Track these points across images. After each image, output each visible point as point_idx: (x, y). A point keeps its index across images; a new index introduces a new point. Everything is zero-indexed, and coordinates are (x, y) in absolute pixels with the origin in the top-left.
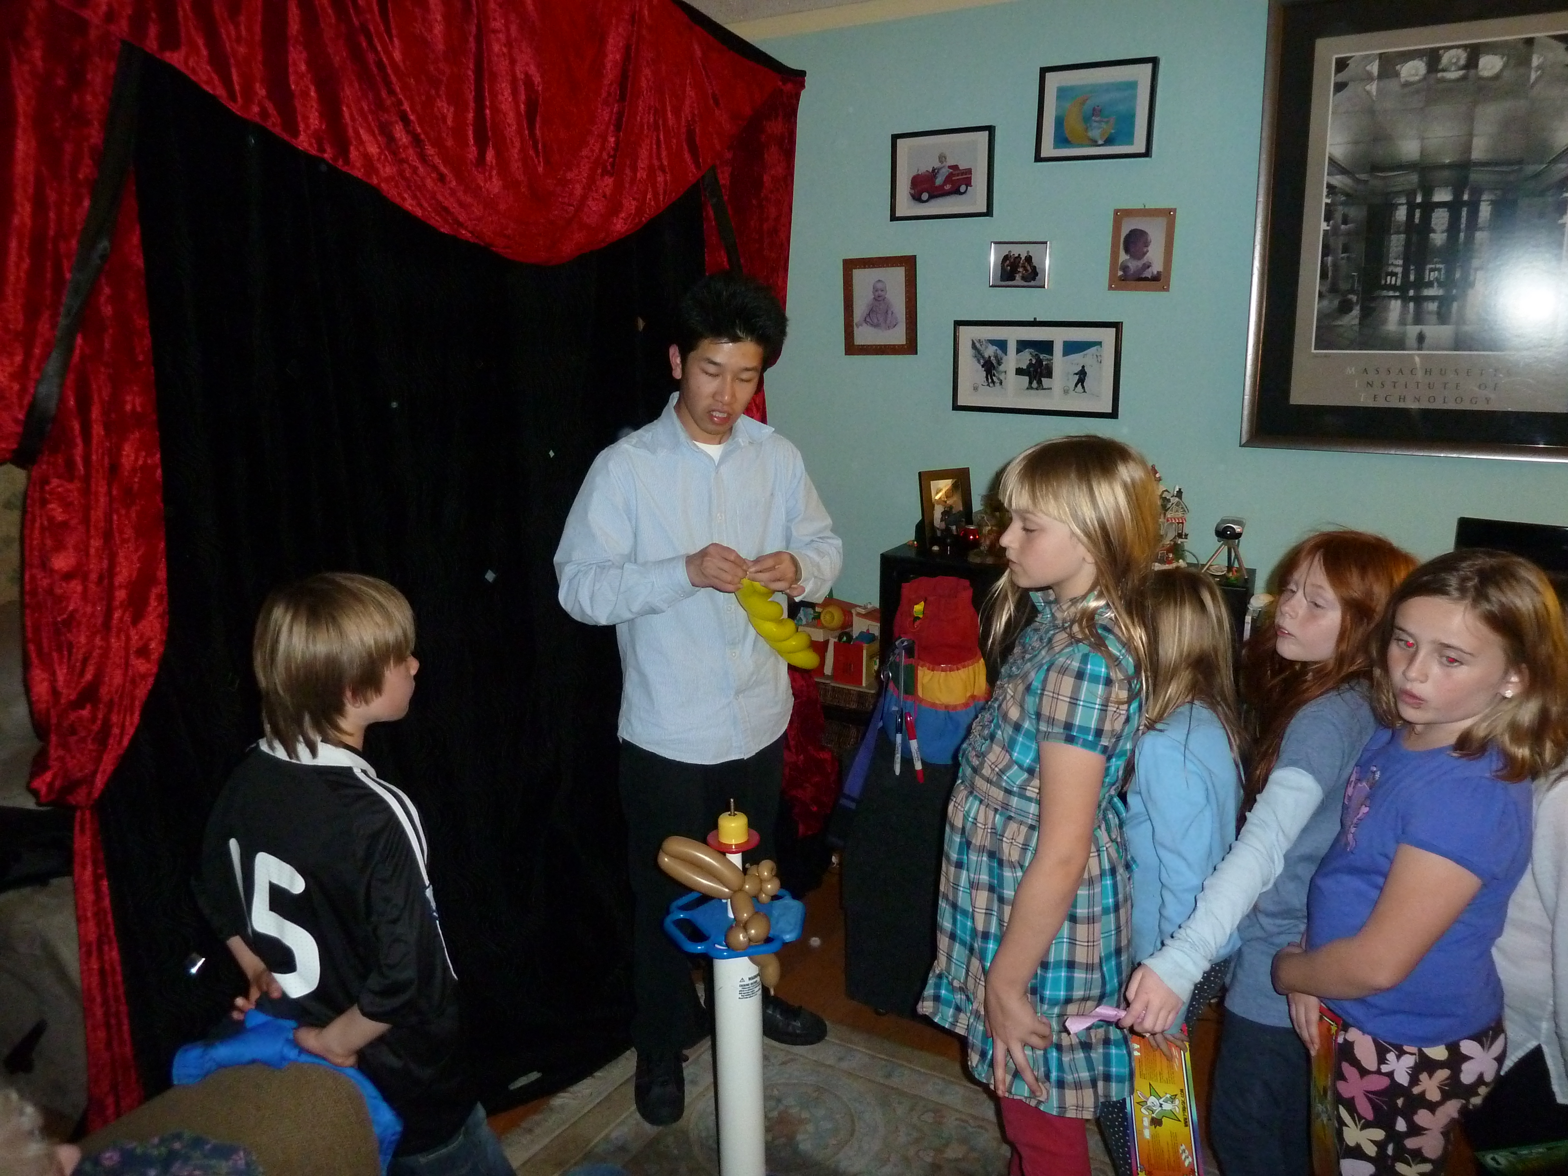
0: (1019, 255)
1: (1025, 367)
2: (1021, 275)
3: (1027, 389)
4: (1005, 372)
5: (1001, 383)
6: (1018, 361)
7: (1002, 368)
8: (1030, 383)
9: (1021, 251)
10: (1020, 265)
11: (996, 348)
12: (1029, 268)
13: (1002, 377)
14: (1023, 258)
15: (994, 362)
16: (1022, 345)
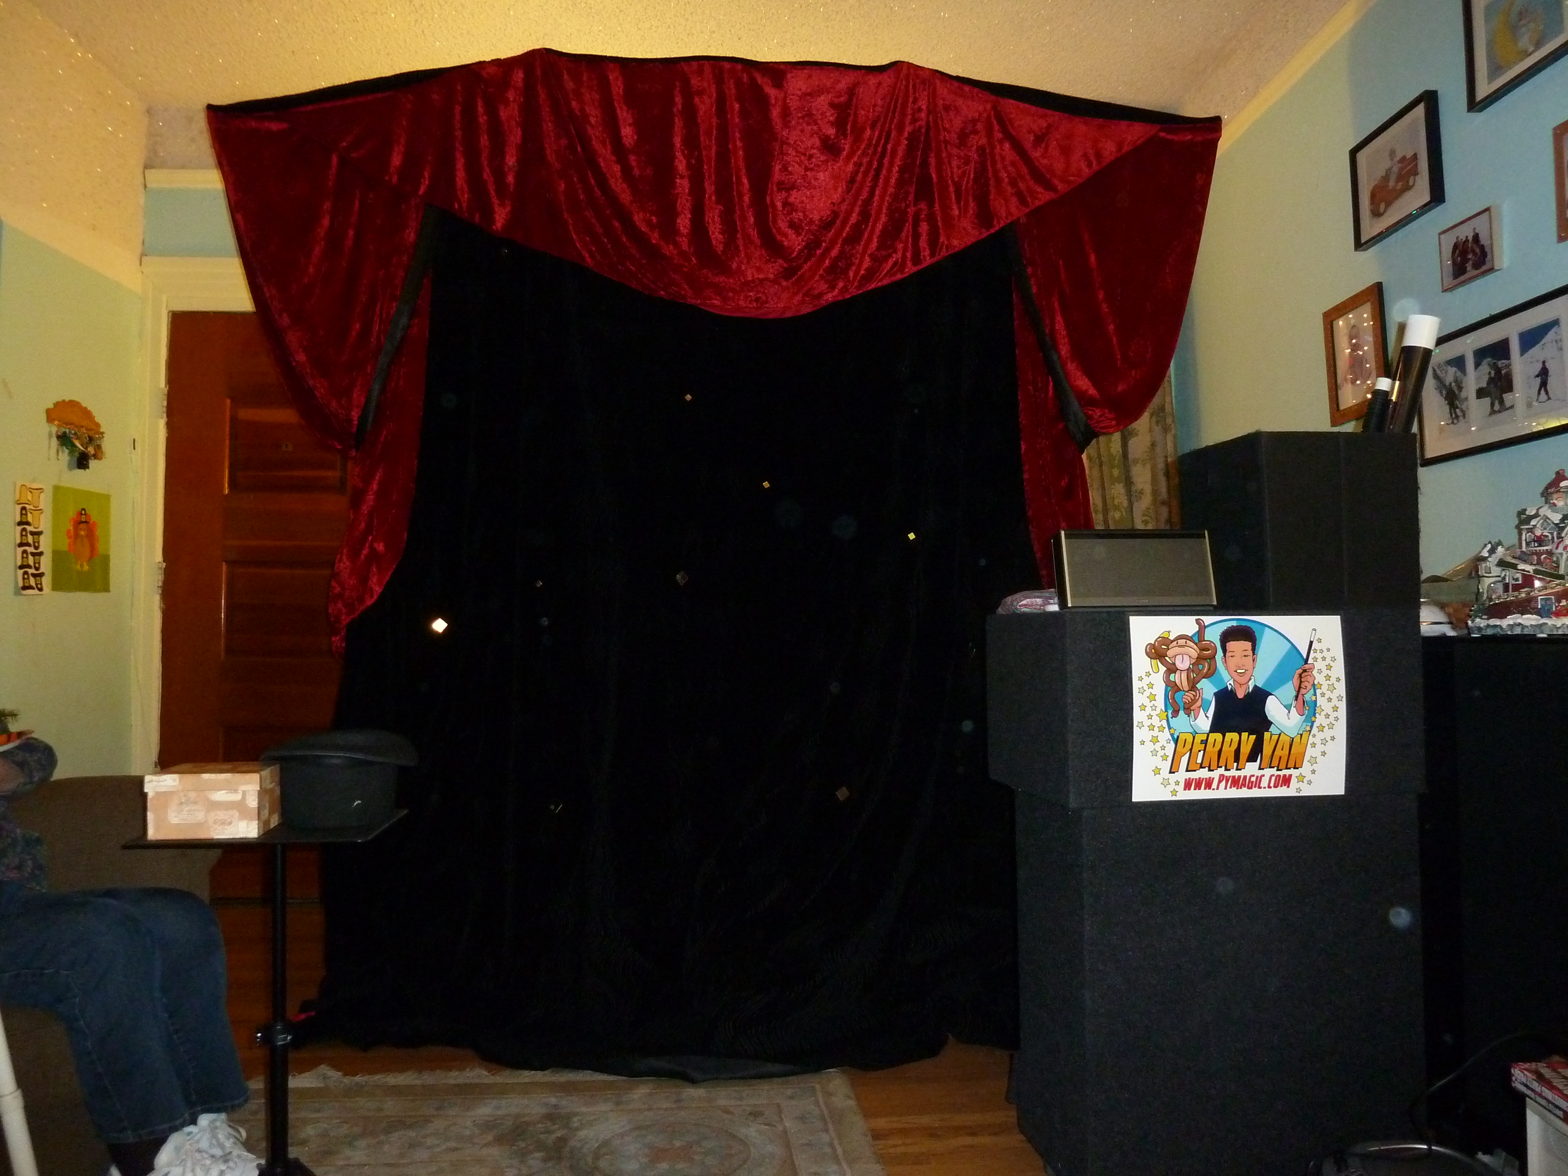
0: (1467, 237)
1: (1485, 385)
2: (1471, 262)
3: (1490, 415)
4: (1466, 399)
5: (1464, 416)
6: (1478, 379)
7: (1463, 394)
8: (1492, 405)
9: (1465, 232)
10: (1469, 251)
11: (1455, 369)
12: (1478, 250)
13: (1464, 407)
14: (1470, 238)
15: (1455, 389)
16: (1481, 354)
